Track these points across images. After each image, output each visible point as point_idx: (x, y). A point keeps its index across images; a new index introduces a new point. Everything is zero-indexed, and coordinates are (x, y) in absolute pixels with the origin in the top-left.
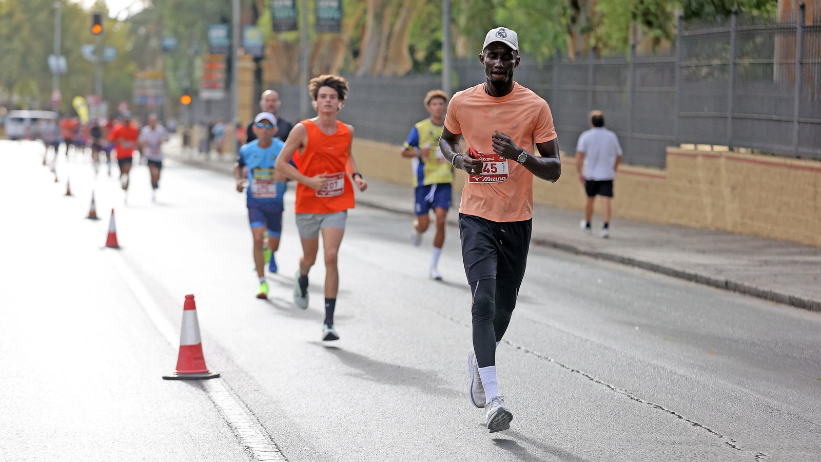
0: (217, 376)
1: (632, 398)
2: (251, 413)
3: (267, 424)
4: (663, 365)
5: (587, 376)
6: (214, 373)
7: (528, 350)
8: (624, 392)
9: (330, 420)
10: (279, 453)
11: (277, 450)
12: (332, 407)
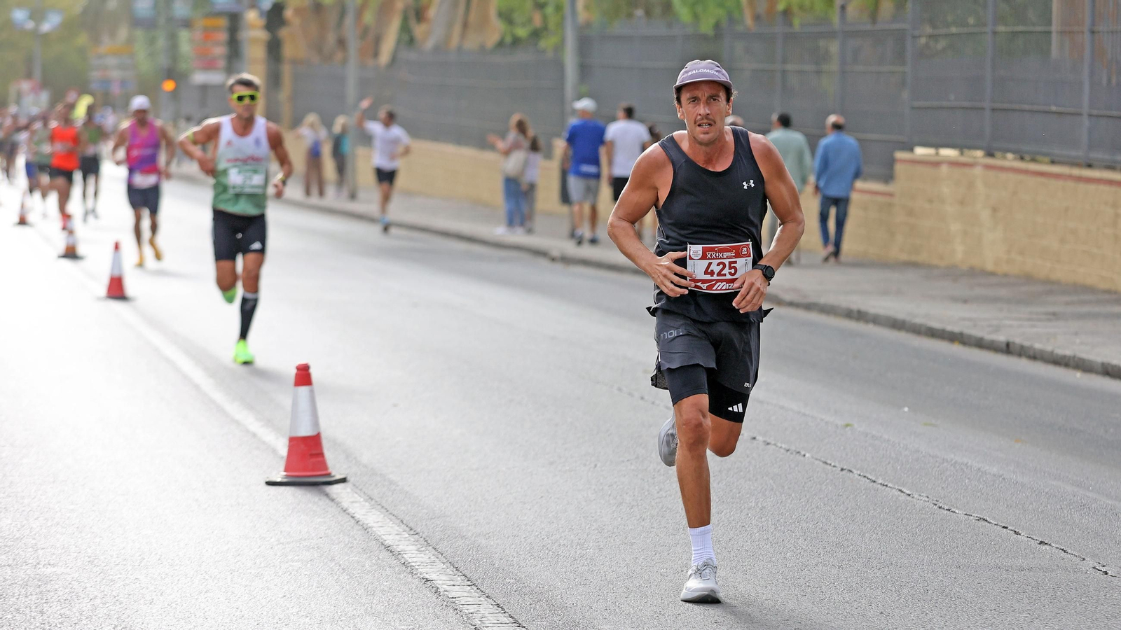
0: (343, 480)
1: (940, 508)
2: (412, 532)
3: (441, 547)
4: (965, 460)
5: (865, 477)
6: (338, 477)
7: (769, 441)
8: (927, 499)
9: (529, 541)
10: (475, 588)
11: (469, 583)
12: (525, 523)
